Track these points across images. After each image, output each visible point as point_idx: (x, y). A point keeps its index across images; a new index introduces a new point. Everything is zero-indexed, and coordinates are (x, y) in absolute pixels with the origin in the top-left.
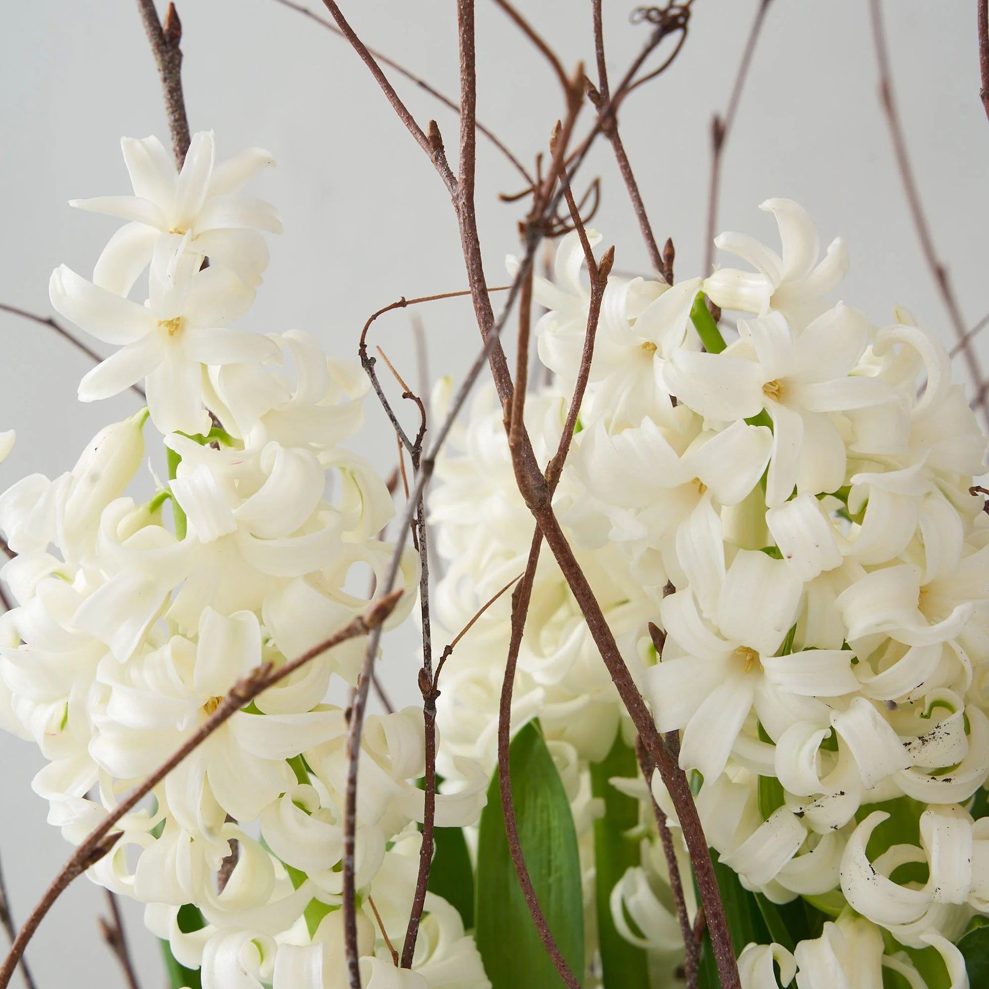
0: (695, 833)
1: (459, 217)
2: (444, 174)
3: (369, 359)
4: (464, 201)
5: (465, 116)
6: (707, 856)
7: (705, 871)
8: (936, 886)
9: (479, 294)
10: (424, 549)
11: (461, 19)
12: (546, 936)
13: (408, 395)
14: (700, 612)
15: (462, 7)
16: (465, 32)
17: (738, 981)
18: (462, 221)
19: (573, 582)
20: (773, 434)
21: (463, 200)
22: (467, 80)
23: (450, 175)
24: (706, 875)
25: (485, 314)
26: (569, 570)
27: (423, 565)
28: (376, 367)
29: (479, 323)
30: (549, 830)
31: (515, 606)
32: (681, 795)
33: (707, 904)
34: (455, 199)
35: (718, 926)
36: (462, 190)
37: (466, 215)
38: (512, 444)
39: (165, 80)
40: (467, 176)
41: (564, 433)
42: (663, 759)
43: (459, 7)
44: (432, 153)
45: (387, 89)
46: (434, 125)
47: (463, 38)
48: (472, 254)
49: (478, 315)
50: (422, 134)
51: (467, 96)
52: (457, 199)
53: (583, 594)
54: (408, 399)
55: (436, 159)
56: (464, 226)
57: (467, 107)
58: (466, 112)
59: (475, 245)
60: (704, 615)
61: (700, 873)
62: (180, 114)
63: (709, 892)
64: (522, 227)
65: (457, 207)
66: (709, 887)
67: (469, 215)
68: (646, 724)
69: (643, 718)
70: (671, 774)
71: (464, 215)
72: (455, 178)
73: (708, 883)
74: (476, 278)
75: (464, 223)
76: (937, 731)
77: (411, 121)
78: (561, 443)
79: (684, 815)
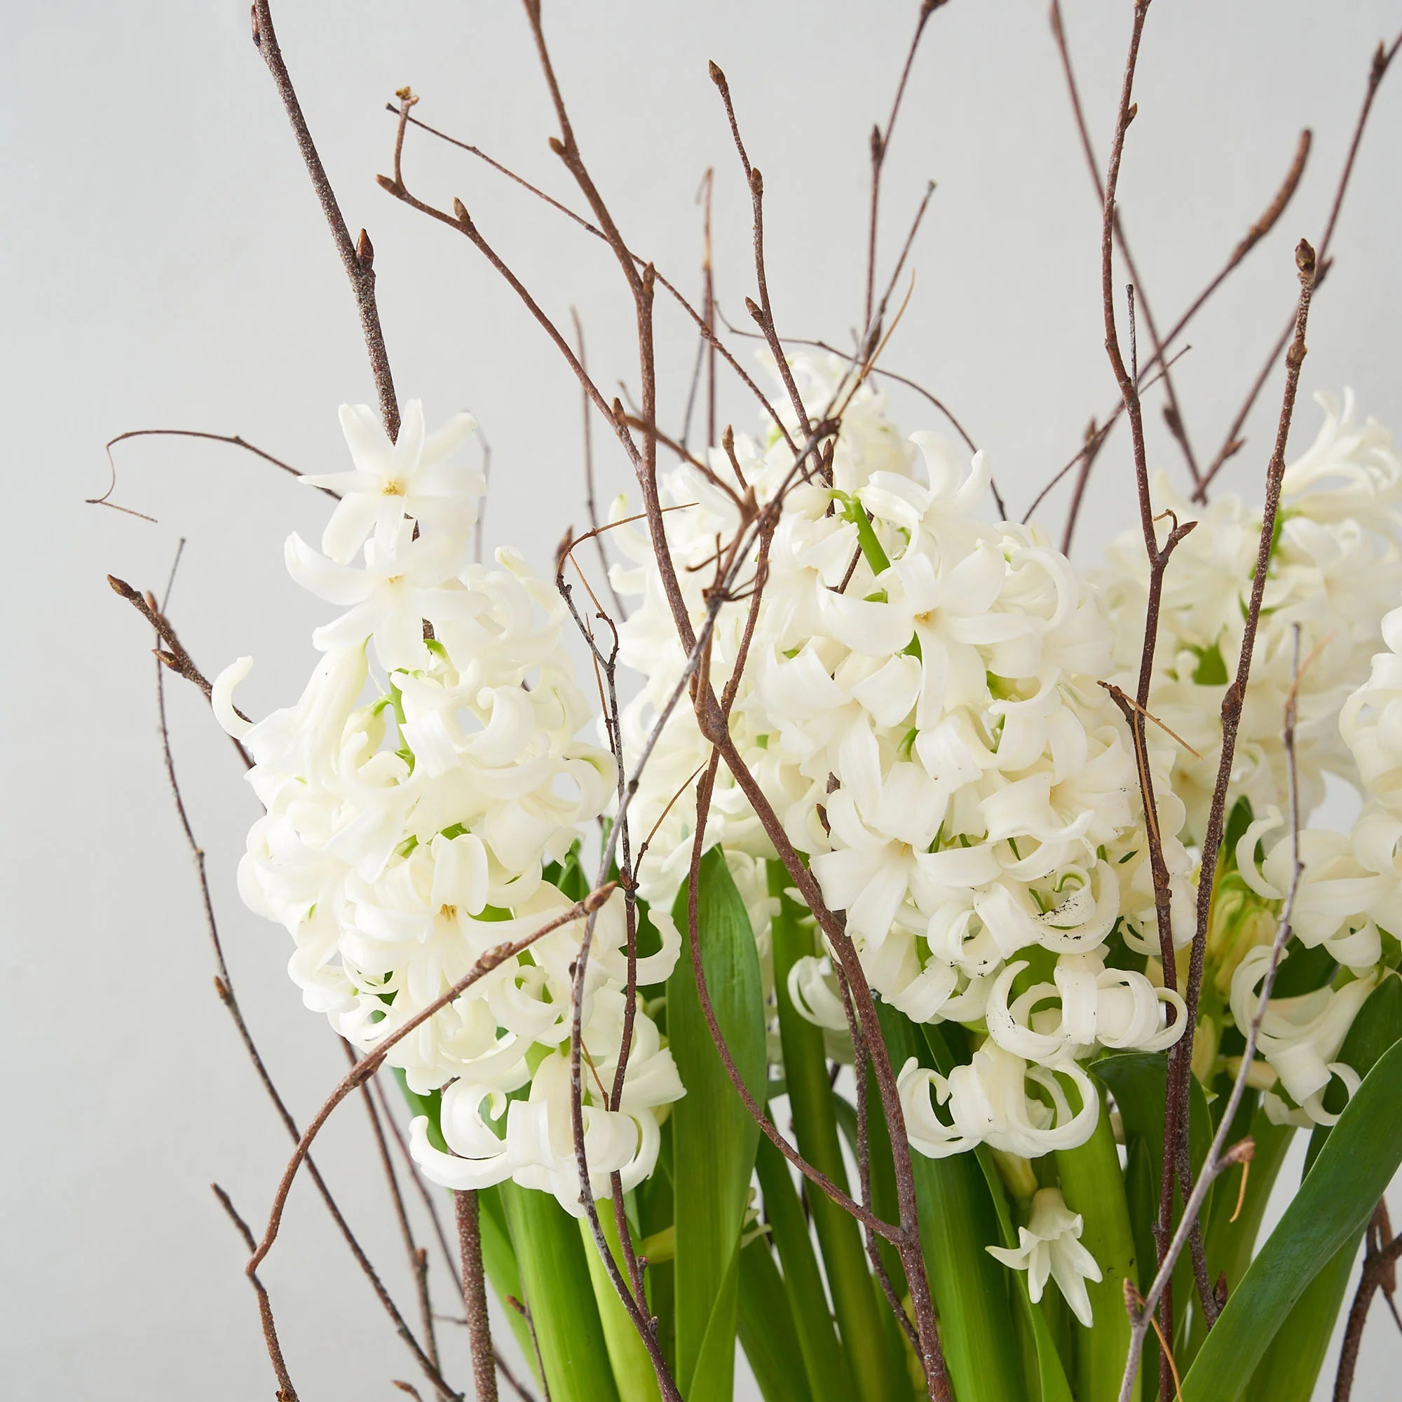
0: (861, 987)
1: (644, 490)
2: (629, 448)
3: (566, 586)
4: (647, 478)
5: (647, 408)
6: (871, 1005)
7: (869, 1019)
8: (1068, 1033)
9: (663, 559)
10: (620, 753)
11: (641, 328)
12: (734, 1075)
13: (602, 615)
14: (860, 817)
15: (641, 319)
16: (645, 339)
17: (900, 1108)
18: (646, 495)
19: (750, 796)
20: (921, 663)
21: (645, 479)
22: (648, 379)
23: (633, 449)
24: (870, 1021)
25: (669, 576)
26: (747, 787)
27: (620, 767)
28: (572, 593)
29: (664, 583)
30: (732, 939)
31: (699, 796)
32: (847, 956)
33: (872, 1045)
34: (639, 474)
35: (882, 1064)
36: (645, 469)
37: (650, 490)
38: (697, 712)
39: (360, 301)
40: (649, 458)
41: (739, 656)
42: (831, 929)
43: (639, 319)
44: (617, 427)
45: (574, 364)
46: (617, 402)
47: (643, 344)
48: (656, 524)
49: (663, 577)
50: (607, 407)
51: (648, 392)
52: (641, 475)
53: (759, 805)
54: (601, 619)
55: (621, 433)
56: (648, 499)
57: (648, 401)
58: (647, 405)
59: (658, 516)
60: (864, 820)
61: (865, 1020)
62: (376, 332)
63: (873, 1036)
64: (705, 593)
65: (641, 482)
66: (873, 1031)
67: (652, 491)
68: (816, 902)
69: (813, 898)
70: (838, 939)
71: (648, 490)
72: (637, 452)
73: (872, 1028)
74: (660, 545)
75: (648, 497)
76: (1067, 904)
77: (596, 395)
78: (737, 664)
79: (851, 973)
